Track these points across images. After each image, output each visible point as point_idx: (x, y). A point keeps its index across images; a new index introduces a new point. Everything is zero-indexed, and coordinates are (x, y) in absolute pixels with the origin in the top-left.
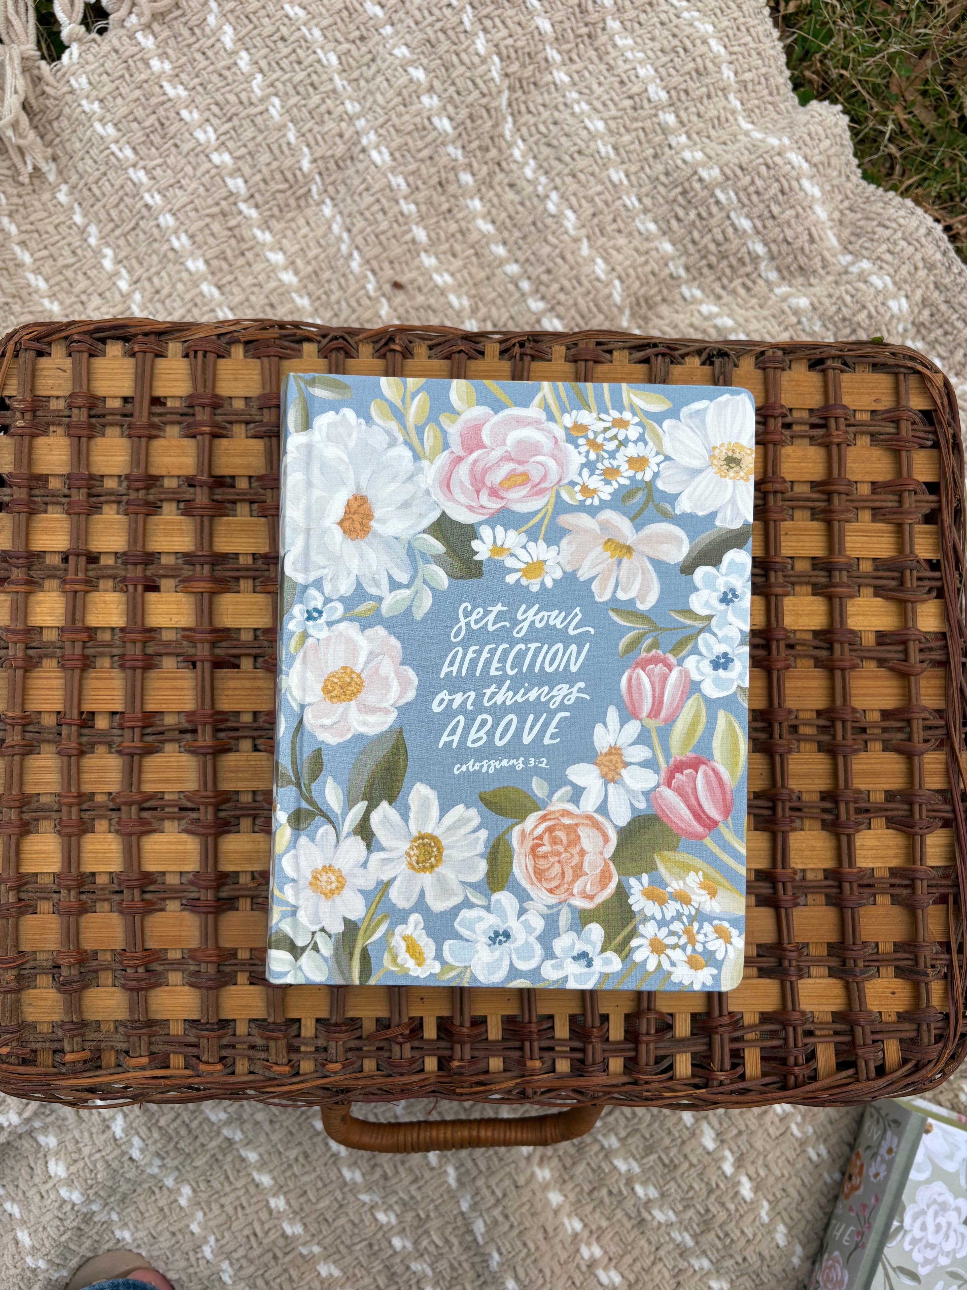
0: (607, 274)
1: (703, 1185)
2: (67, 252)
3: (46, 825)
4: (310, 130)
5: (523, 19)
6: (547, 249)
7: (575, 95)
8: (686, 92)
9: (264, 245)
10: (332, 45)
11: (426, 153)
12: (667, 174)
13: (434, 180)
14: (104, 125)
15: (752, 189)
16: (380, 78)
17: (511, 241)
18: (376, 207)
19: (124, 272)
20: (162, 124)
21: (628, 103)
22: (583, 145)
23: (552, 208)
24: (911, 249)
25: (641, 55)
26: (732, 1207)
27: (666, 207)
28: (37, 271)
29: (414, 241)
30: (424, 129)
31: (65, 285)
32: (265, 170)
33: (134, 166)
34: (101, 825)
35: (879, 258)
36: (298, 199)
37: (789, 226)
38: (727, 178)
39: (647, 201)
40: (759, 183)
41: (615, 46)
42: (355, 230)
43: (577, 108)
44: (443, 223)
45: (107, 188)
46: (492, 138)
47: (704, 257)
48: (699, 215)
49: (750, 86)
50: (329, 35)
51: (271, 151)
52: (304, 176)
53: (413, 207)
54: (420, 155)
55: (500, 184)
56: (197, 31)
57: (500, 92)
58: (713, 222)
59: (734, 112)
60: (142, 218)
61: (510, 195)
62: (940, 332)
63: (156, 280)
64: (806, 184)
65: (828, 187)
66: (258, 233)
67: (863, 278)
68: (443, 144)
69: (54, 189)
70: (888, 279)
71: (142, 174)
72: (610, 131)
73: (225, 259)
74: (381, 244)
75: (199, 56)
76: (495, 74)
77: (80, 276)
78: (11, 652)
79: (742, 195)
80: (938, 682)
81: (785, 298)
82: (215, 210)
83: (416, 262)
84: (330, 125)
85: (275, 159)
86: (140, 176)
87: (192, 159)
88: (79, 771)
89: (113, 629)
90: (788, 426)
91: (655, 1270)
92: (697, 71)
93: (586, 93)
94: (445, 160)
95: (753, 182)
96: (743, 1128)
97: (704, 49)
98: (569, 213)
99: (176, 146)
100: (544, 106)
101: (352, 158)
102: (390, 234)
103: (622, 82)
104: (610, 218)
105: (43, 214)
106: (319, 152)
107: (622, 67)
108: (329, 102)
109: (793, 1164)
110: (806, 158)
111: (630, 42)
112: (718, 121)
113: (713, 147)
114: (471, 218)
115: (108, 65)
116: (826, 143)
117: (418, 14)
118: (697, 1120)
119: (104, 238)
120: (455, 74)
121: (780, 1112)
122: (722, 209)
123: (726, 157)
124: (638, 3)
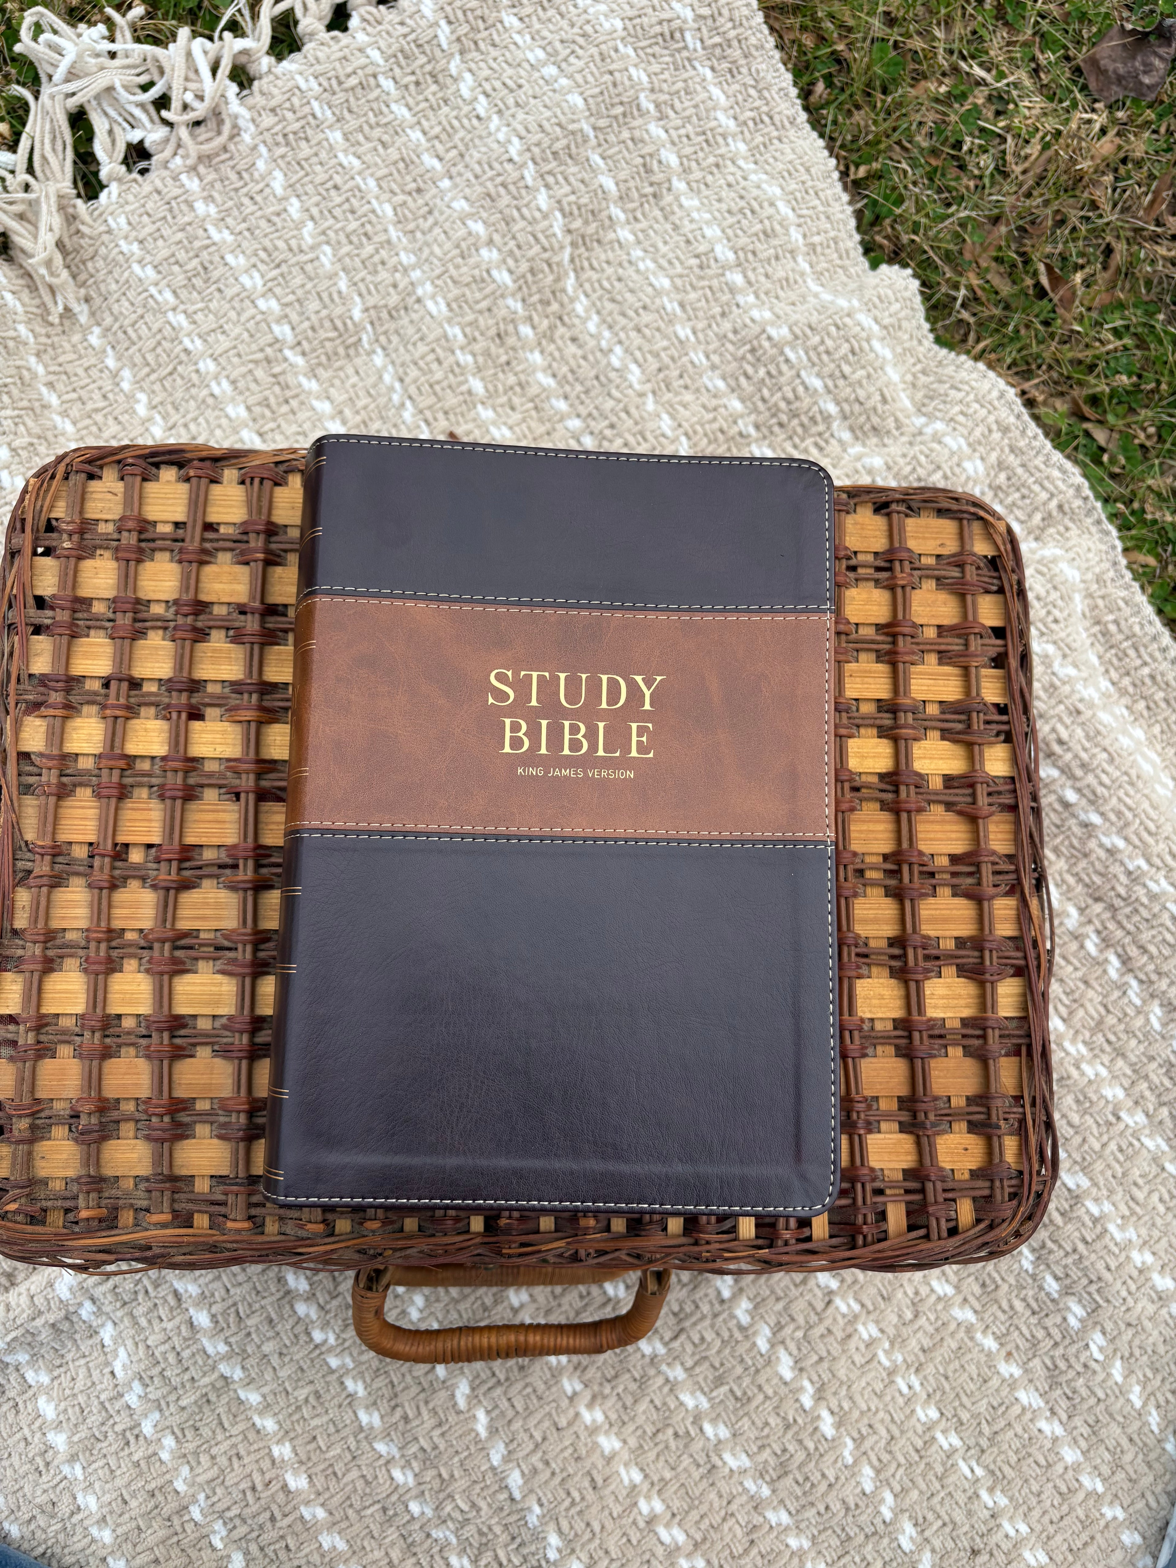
0: (674, 430)
1: (779, 1420)
2: (97, 396)
3: (71, 963)
4: (363, 280)
5: (586, 177)
6: (610, 403)
7: (640, 253)
8: (754, 253)
9: (309, 393)
10: (388, 195)
11: (484, 305)
12: (735, 332)
13: (493, 332)
14: (143, 267)
15: (822, 349)
16: (437, 230)
17: (573, 395)
18: (431, 357)
19: (158, 418)
20: (205, 269)
21: (694, 262)
22: (648, 301)
23: (616, 362)
24: (984, 412)
25: (707, 216)
26: (811, 1445)
27: (734, 364)
28: (65, 414)
29: (470, 392)
30: (483, 281)
31: (94, 429)
32: (314, 318)
33: (174, 309)
34: (131, 965)
35: (952, 420)
36: (347, 348)
37: (861, 386)
38: (796, 337)
39: (715, 358)
40: (829, 343)
41: (681, 206)
42: (407, 380)
43: (641, 266)
44: (501, 375)
45: (144, 331)
46: (553, 293)
47: (774, 415)
48: (769, 373)
49: (819, 249)
50: (384, 184)
51: (321, 298)
52: (355, 324)
53: (470, 358)
54: (478, 307)
55: (562, 337)
56: (245, 175)
57: (562, 248)
58: (783, 380)
59: (802, 274)
60: (181, 363)
61: (572, 349)
62: (1017, 495)
63: (192, 426)
64: (876, 344)
65: (899, 350)
66: (303, 380)
67: (937, 439)
68: (502, 296)
69: (85, 331)
70: (962, 441)
71: (182, 318)
72: (676, 288)
73: (268, 406)
74: (435, 394)
75: (247, 201)
76: (557, 229)
77: (110, 421)
78: (44, 779)
79: (812, 354)
80: (1008, 827)
81: (859, 458)
82: (259, 356)
83: (472, 414)
84: (384, 275)
85: (325, 307)
86: (180, 320)
87: (236, 303)
88: (110, 906)
89: (153, 758)
90: (853, 569)
91: (726, 1527)
92: (765, 233)
93: (652, 252)
94: (503, 312)
95: (822, 342)
96: (824, 1354)
97: (771, 211)
98: (633, 367)
99: (219, 290)
100: (608, 262)
101: (406, 309)
102: (445, 384)
103: (688, 242)
104: (676, 373)
105: (74, 356)
106: (371, 301)
107: (687, 227)
108: (383, 253)
109: (880, 1396)
110: (876, 320)
111: (696, 203)
112: (787, 283)
113: (781, 307)
114: (531, 371)
115: (150, 206)
116: (896, 306)
117: (477, 168)
118: (773, 1346)
119: (138, 382)
120: (516, 228)
121: (865, 1336)
122: (792, 367)
123: (795, 317)
124: (704, 164)
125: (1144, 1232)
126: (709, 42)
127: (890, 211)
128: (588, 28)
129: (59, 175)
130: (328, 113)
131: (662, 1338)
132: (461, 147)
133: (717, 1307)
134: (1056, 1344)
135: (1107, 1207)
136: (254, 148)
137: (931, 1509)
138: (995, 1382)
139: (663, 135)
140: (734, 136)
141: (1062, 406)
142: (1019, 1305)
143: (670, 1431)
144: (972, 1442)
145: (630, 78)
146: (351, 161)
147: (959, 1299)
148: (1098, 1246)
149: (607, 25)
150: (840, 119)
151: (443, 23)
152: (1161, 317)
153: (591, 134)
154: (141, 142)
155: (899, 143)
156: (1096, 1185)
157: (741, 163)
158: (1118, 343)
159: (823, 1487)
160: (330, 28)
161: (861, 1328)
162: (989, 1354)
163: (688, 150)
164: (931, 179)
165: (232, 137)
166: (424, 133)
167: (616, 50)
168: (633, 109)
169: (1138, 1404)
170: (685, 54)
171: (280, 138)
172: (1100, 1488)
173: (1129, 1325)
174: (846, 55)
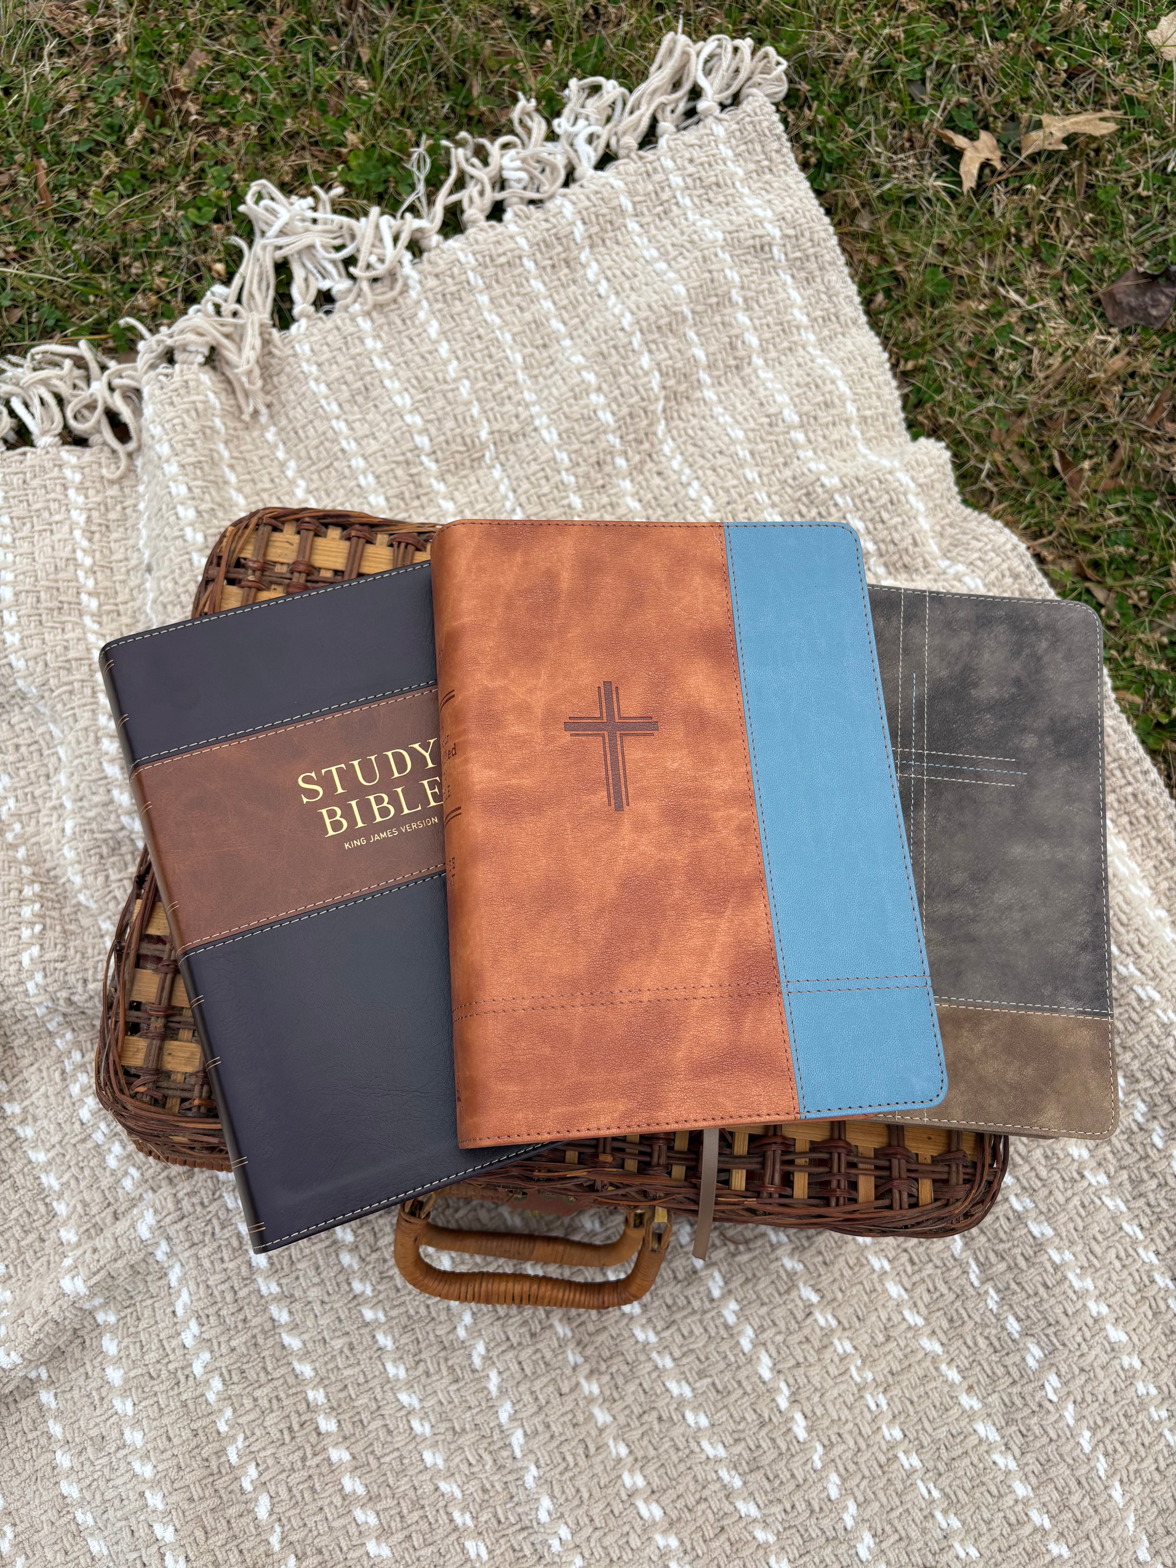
1: (755, 1417)
2: (266, 478)
4: (492, 409)
5: (683, 348)
7: (721, 410)
8: (815, 418)
9: (438, 493)
10: (519, 347)
11: (589, 437)
12: (794, 478)
13: (593, 459)
14: (318, 384)
16: (557, 377)
18: (541, 474)
20: (367, 389)
21: (766, 420)
22: (724, 447)
23: (692, 493)
25: (779, 386)
27: (791, 504)
28: (239, 490)
29: (569, 506)
30: (590, 418)
32: (448, 434)
33: (338, 418)
36: (473, 460)
37: (896, 530)
38: (845, 486)
39: (776, 498)
40: (872, 493)
41: (758, 377)
42: (520, 491)
43: (721, 420)
44: (596, 496)
45: (311, 432)
46: (646, 434)
48: (820, 514)
49: (869, 421)
50: (518, 338)
51: (456, 420)
52: (481, 443)
53: (572, 479)
54: (583, 439)
55: (650, 471)
56: (408, 322)
57: (657, 400)
59: (854, 439)
60: (337, 459)
61: (657, 480)
64: (912, 498)
65: (931, 505)
67: (958, 578)
68: (605, 432)
69: (264, 428)
70: (979, 582)
71: (343, 425)
72: (749, 440)
73: (403, 499)
74: (541, 504)
75: (406, 341)
76: (655, 385)
79: (857, 501)
82: (401, 458)
84: (509, 407)
85: (459, 426)
86: (340, 426)
87: (388, 417)
92: (826, 404)
93: (731, 410)
94: (603, 445)
95: (867, 492)
96: (801, 1360)
97: (832, 387)
98: (707, 498)
99: (376, 406)
100: (694, 415)
102: (550, 497)
103: (761, 404)
104: (742, 507)
105: (252, 447)
106: (496, 426)
107: (762, 393)
108: (511, 391)
109: (850, 1408)
110: (913, 479)
111: (770, 375)
112: (841, 444)
113: (834, 463)
114: (621, 495)
115: (330, 339)
116: (930, 470)
117: (595, 333)
118: (755, 1346)
119: (300, 472)
120: (621, 380)
121: (840, 1350)
122: (839, 510)
123: (844, 470)
124: (780, 347)
125: (1100, 1283)
126: (791, 256)
127: (931, 397)
128: (695, 237)
129: (261, 308)
130: (480, 282)
131: (654, 1328)
132: (583, 316)
133: (707, 1305)
134: (1014, 1382)
135: (1068, 1256)
136: (418, 302)
137: (890, 1522)
138: (955, 1412)
139: (748, 322)
140: (806, 328)
141: (1068, 566)
142: (982, 1343)
143: (655, 1414)
144: (930, 1465)
145: (725, 277)
146: (493, 318)
147: (928, 1330)
148: (1057, 1290)
149: (710, 236)
150: (895, 323)
151: (579, 223)
152: (1157, 503)
153: (690, 316)
154: (329, 290)
155: (942, 346)
156: (1058, 1235)
157: (810, 349)
158: (1117, 519)
159: (791, 1486)
160: (489, 217)
161: (836, 1342)
162: (952, 1385)
163: (767, 335)
164: (967, 377)
165: (401, 293)
166: (554, 303)
167: (716, 255)
168: (725, 300)
169: (1087, 1448)
170: (771, 263)
171: (440, 297)
172: (1047, 1525)
173: (1082, 1370)
174: (905, 275)
